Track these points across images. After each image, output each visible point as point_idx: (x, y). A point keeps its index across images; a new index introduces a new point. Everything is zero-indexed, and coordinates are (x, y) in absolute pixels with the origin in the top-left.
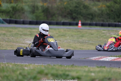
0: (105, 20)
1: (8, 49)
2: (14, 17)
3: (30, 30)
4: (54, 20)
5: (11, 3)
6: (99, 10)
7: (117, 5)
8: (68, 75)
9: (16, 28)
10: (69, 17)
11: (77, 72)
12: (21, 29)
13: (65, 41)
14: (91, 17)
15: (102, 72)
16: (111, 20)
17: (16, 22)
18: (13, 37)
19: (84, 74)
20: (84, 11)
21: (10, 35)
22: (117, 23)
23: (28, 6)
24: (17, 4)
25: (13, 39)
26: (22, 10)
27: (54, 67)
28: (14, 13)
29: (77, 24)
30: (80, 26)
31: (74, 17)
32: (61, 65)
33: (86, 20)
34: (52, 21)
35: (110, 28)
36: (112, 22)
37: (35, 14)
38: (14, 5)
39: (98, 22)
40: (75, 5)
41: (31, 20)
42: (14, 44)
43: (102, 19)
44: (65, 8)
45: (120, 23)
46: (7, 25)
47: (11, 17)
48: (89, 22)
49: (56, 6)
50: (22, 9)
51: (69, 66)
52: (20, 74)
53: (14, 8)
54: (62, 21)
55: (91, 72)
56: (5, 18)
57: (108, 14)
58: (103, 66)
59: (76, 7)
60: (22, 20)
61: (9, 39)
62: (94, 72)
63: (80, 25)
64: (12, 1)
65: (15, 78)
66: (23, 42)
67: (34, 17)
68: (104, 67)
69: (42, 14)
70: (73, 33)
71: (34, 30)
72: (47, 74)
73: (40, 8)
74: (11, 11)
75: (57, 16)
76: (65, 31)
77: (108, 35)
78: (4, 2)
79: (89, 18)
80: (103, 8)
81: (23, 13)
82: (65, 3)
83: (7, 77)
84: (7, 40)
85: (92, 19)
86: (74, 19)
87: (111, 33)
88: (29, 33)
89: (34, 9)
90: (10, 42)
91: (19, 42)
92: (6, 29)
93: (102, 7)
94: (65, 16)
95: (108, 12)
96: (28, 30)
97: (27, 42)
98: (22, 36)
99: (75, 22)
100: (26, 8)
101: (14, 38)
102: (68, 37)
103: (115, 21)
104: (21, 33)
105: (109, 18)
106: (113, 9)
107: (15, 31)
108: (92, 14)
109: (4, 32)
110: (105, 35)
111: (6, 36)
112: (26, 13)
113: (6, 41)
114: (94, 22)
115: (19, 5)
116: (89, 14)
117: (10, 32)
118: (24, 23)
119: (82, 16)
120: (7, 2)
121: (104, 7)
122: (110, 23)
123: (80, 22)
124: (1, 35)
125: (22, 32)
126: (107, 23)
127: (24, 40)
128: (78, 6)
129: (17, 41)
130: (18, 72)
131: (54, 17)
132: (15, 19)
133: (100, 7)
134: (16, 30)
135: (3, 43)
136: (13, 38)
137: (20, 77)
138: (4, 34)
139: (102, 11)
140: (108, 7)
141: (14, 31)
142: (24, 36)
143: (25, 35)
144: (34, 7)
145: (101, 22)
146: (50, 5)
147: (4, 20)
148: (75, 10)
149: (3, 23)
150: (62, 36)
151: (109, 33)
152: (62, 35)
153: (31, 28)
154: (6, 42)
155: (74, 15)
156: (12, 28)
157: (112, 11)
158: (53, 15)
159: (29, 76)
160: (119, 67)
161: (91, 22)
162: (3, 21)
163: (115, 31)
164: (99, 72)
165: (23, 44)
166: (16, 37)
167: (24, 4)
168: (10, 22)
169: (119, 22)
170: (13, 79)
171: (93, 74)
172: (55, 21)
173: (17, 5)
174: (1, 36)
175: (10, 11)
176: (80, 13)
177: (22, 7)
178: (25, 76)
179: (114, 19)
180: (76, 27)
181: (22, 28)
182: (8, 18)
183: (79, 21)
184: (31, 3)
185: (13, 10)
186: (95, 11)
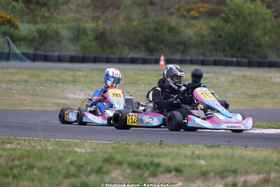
0: (208, 54)
1: (36, 109)
2: (42, 48)
3: (72, 72)
4: (114, 54)
5: (36, 23)
6: (197, 35)
7: (229, 25)
8: (158, 165)
9: (46, 70)
10: (143, 48)
11: (173, 159)
12: (55, 71)
13: (138, 94)
14: (182, 48)
15: (218, 157)
16: (219, 54)
17: (46, 59)
18: (43, 86)
19: (188, 162)
20: (169, 37)
21: (37, 83)
22: (230, 59)
23: (68, 28)
24: (48, 25)
25: (42, 90)
26: (57, 36)
27: (128, 146)
28: (41, 41)
29: (157, 62)
30: (162, 65)
31: (151, 48)
32: (140, 144)
33: (173, 53)
34: (112, 56)
35: (217, 68)
36: (220, 56)
37: (80, 43)
38: (41, 26)
39: (194, 58)
40: (152, 26)
41: (72, 54)
42: (46, 99)
43: (201, 51)
44: (135, 32)
45: (234, 59)
46: (29, 64)
47: (36, 49)
48: (178, 57)
49: (118, 28)
50: (57, 34)
51: (153, 145)
52: (72, 163)
53: (41, 33)
54: (130, 56)
55: (198, 157)
56: (25, 51)
57: (213, 43)
58: (217, 144)
59: (156, 29)
60: (56, 54)
61: (35, 89)
62: (203, 158)
63: (162, 63)
64: (38, 19)
65: (64, 171)
66: (62, 96)
67: (79, 49)
68: (219, 146)
69: (94, 43)
70: (151, 78)
71: (79, 73)
72: (120, 164)
73: (90, 32)
74: (37, 38)
75: (120, 46)
76: (136, 74)
77: (214, 81)
78: (23, 22)
79: (178, 50)
80: (205, 32)
81: (59, 41)
82: (135, 23)
83: (49, 169)
84: (31, 92)
85: (183, 52)
86: (151, 51)
87: (221, 78)
88: (70, 79)
89: (78, 34)
90: (38, 95)
91: (54, 96)
92: (29, 72)
93: (201, 29)
94: (135, 47)
95: (213, 38)
96: (69, 73)
97: (69, 95)
98: (59, 84)
99: (153, 57)
100: (64, 33)
101: (46, 88)
102: (143, 86)
103: (226, 56)
104: (57, 79)
105: (216, 50)
106: (222, 34)
107: (45, 76)
108: (183, 43)
109: (25, 77)
110: (210, 83)
111: (31, 85)
112: (63, 41)
113: (30, 95)
114: (188, 58)
115: (51, 28)
116: (179, 43)
117: (37, 76)
118: (60, 59)
119: (165, 46)
120: (29, 22)
121: (206, 29)
122: (216, 58)
123: (162, 58)
124: (20, 82)
125: (58, 77)
126: (211, 59)
127: (63, 91)
128: (159, 27)
129: (50, 94)
130: (68, 161)
131: (115, 48)
132: (43, 53)
133: (197, 29)
134: (47, 74)
135: (26, 98)
136: (42, 88)
137: (72, 170)
138: (26, 81)
139: (202, 38)
140: (213, 29)
141: (43, 74)
142: (62, 85)
143: (64, 82)
144: (78, 30)
145: (201, 58)
146: (108, 28)
147: (24, 54)
148: (153, 35)
149: (21, 60)
150: (131, 83)
151: (217, 79)
152: (131, 81)
153: (73, 70)
154: (31, 97)
155: (152, 44)
156: (39, 69)
157: (220, 36)
158: (113, 45)
159: (89, 168)
160: (246, 147)
161: (183, 58)
162: (22, 56)
163: (228, 75)
164: (212, 157)
165: (62, 99)
166: (47, 87)
167: (59, 25)
168: (34, 58)
169: (233, 56)
170: (59, 172)
171: (202, 162)
172: (116, 56)
173: (48, 27)
174: (22, 84)
175: (35, 38)
176: (161, 41)
177: (56, 32)
178: (82, 166)
179: (224, 50)
180: (155, 67)
181: (57, 69)
182: (31, 52)
183: (160, 56)
184: (73, 24)
185: (40, 36)
186: (190, 38)
